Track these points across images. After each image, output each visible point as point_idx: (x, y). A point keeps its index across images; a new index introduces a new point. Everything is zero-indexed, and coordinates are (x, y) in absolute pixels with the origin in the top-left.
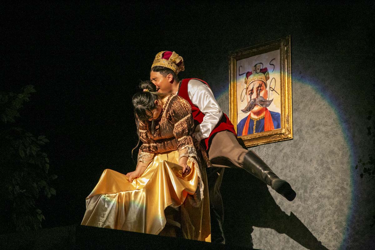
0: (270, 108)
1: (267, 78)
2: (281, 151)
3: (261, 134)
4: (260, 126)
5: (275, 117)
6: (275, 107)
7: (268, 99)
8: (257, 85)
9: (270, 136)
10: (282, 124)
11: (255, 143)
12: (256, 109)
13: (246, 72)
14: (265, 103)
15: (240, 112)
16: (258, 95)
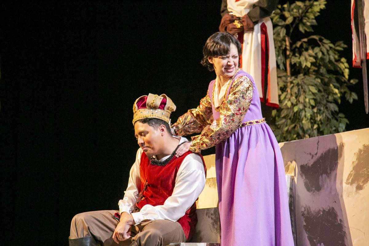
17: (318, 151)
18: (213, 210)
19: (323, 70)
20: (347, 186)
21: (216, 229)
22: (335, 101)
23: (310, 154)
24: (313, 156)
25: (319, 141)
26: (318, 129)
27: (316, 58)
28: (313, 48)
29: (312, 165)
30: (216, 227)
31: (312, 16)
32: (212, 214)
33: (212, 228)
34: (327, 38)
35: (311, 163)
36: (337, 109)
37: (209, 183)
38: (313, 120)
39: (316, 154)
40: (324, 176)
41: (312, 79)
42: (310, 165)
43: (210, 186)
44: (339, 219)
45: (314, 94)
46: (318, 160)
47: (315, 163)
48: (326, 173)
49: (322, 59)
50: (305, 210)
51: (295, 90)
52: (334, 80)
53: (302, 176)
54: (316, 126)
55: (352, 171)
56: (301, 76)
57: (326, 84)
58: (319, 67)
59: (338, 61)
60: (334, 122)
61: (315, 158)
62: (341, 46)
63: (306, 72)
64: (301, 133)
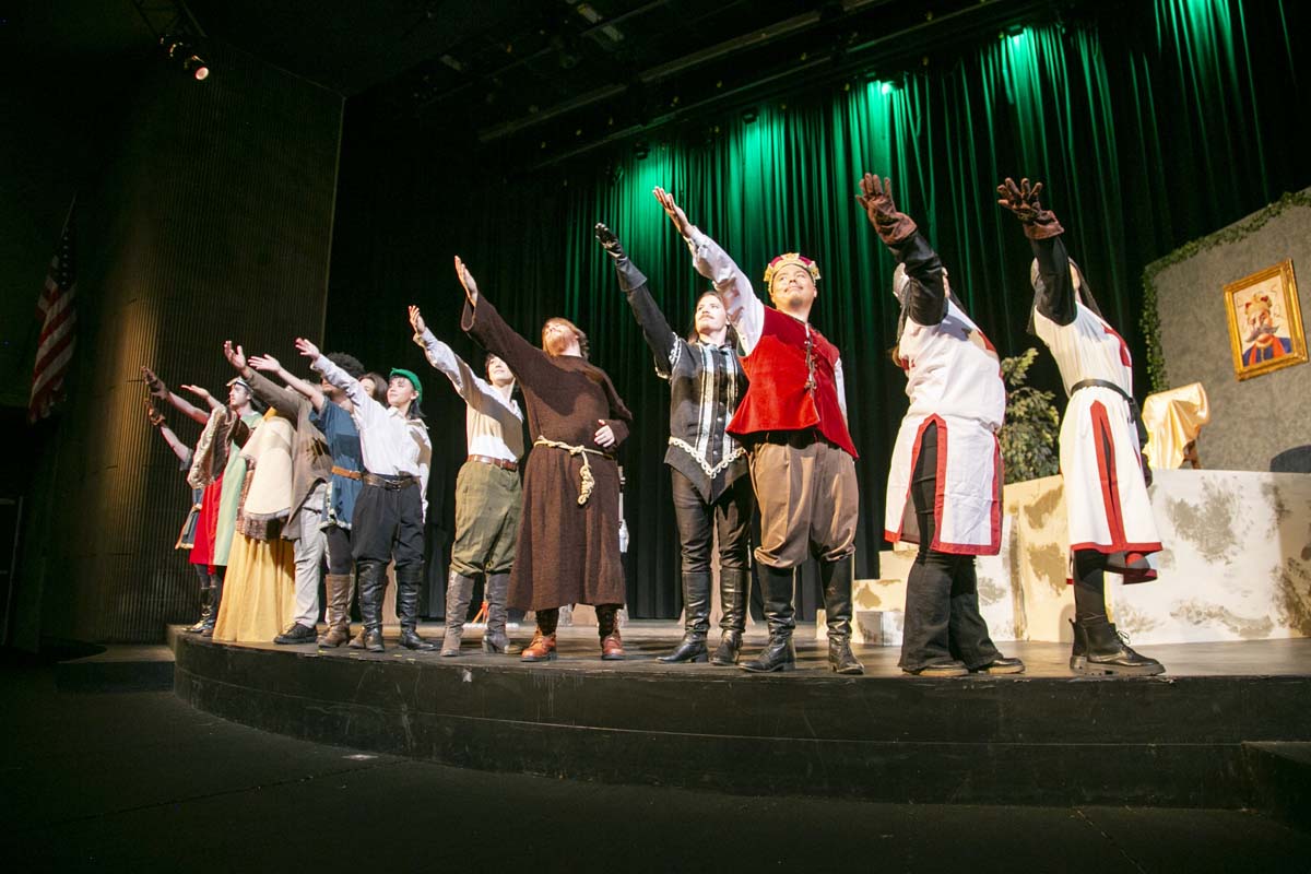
0: (1279, 334)
1: (1270, 305)
2: (1296, 374)
3: (1270, 361)
4: (1269, 353)
5: (1285, 343)
6: (1283, 332)
7: (1274, 326)
8: (1259, 313)
9: (1282, 362)
10: (1295, 348)
11: (1265, 370)
12: (1261, 337)
13: (1245, 302)
14: (1270, 330)
15: (1243, 342)
16: (1262, 323)
19: (1035, 418)
22: (1048, 445)
24: (1035, 497)
25: (1039, 484)
26: (1034, 471)
27: (1028, 407)
28: (1025, 398)
31: (1021, 371)
34: (1038, 389)
35: (1033, 503)
36: (1050, 452)
38: (1028, 462)
39: (1038, 495)
40: (1047, 514)
41: (1026, 427)
44: (1061, 552)
45: (1025, 440)
48: (1047, 510)
49: (1034, 408)
50: (1030, 546)
51: (1009, 437)
52: (1046, 426)
53: (1025, 516)
54: (1032, 469)
56: (1015, 424)
57: (1038, 431)
58: (1031, 415)
59: (1048, 409)
60: (1048, 463)
61: (1037, 499)
62: (1050, 395)
63: (1020, 420)
64: (1018, 475)
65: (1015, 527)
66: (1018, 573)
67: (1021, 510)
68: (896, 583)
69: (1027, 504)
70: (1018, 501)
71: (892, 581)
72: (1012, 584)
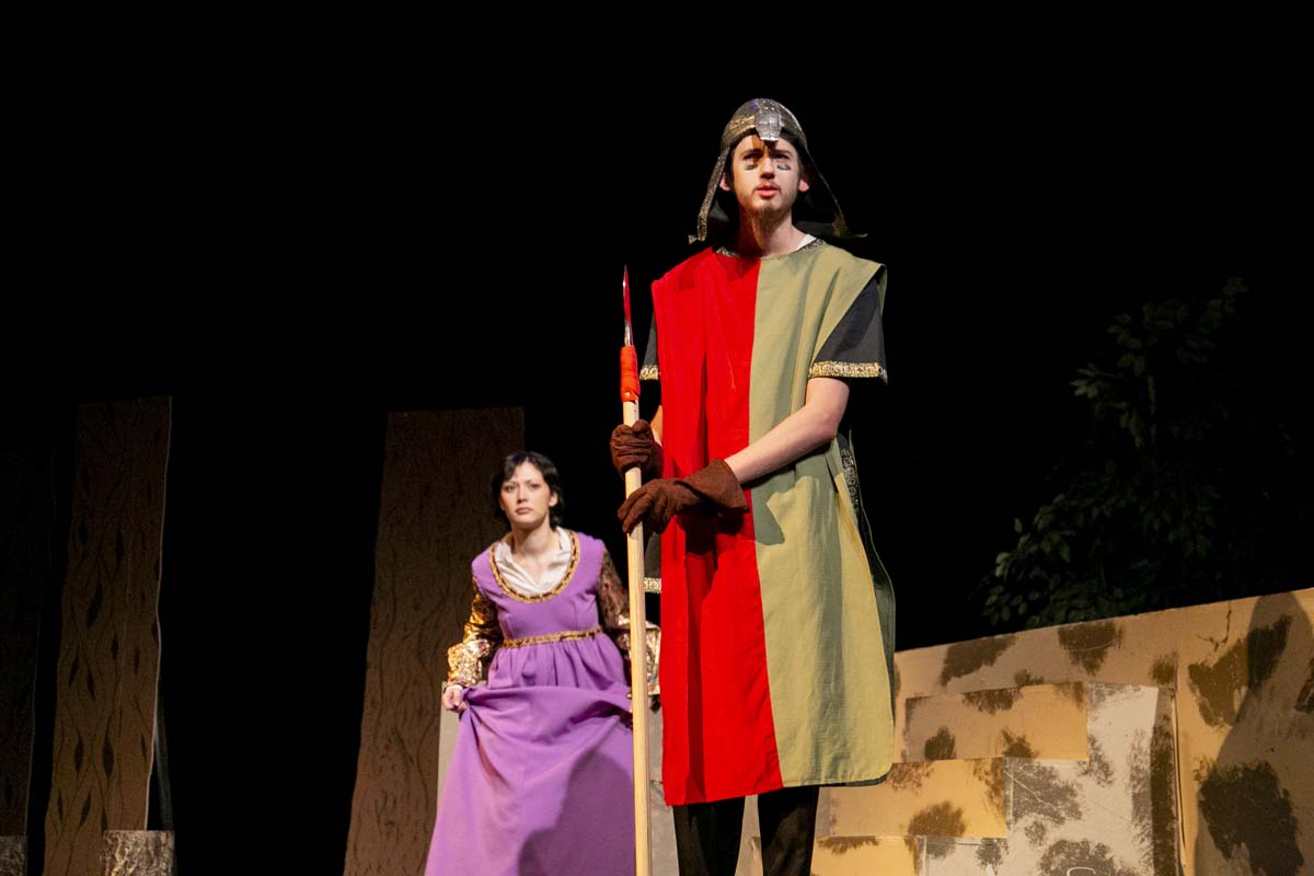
17: (1230, 633)
18: (990, 761)
20: (1301, 713)
21: (998, 806)
23: (1211, 640)
24: (1217, 645)
25: (1230, 612)
29: (1216, 665)
30: (996, 801)
32: (986, 773)
33: (987, 803)
35: (1213, 661)
37: (977, 702)
39: (1225, 640)
40: (1245, 689)
42: (1211, 666)
43: (980, 709)
44: (1281, 789)
46: (1230, 654)
47: (1222, 660)
48: (1248, 682)
50: (1202, 768)
53: (1193, 690)
55: (1309, 681)
61: (1223, 650)
65: (1167, 718)
66: (1171, 834)
67: (1183, 677)
68: (865, 848)
69: (1198, 660)
70: (1175, 654)
71: (856, 842)
72: (1156, 863)
